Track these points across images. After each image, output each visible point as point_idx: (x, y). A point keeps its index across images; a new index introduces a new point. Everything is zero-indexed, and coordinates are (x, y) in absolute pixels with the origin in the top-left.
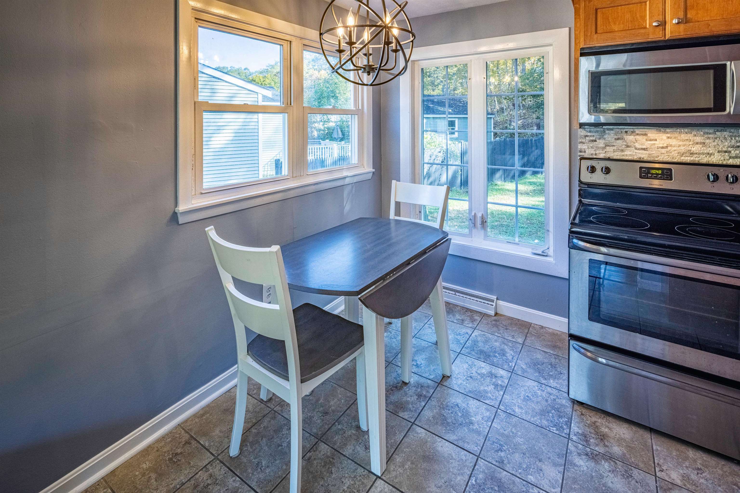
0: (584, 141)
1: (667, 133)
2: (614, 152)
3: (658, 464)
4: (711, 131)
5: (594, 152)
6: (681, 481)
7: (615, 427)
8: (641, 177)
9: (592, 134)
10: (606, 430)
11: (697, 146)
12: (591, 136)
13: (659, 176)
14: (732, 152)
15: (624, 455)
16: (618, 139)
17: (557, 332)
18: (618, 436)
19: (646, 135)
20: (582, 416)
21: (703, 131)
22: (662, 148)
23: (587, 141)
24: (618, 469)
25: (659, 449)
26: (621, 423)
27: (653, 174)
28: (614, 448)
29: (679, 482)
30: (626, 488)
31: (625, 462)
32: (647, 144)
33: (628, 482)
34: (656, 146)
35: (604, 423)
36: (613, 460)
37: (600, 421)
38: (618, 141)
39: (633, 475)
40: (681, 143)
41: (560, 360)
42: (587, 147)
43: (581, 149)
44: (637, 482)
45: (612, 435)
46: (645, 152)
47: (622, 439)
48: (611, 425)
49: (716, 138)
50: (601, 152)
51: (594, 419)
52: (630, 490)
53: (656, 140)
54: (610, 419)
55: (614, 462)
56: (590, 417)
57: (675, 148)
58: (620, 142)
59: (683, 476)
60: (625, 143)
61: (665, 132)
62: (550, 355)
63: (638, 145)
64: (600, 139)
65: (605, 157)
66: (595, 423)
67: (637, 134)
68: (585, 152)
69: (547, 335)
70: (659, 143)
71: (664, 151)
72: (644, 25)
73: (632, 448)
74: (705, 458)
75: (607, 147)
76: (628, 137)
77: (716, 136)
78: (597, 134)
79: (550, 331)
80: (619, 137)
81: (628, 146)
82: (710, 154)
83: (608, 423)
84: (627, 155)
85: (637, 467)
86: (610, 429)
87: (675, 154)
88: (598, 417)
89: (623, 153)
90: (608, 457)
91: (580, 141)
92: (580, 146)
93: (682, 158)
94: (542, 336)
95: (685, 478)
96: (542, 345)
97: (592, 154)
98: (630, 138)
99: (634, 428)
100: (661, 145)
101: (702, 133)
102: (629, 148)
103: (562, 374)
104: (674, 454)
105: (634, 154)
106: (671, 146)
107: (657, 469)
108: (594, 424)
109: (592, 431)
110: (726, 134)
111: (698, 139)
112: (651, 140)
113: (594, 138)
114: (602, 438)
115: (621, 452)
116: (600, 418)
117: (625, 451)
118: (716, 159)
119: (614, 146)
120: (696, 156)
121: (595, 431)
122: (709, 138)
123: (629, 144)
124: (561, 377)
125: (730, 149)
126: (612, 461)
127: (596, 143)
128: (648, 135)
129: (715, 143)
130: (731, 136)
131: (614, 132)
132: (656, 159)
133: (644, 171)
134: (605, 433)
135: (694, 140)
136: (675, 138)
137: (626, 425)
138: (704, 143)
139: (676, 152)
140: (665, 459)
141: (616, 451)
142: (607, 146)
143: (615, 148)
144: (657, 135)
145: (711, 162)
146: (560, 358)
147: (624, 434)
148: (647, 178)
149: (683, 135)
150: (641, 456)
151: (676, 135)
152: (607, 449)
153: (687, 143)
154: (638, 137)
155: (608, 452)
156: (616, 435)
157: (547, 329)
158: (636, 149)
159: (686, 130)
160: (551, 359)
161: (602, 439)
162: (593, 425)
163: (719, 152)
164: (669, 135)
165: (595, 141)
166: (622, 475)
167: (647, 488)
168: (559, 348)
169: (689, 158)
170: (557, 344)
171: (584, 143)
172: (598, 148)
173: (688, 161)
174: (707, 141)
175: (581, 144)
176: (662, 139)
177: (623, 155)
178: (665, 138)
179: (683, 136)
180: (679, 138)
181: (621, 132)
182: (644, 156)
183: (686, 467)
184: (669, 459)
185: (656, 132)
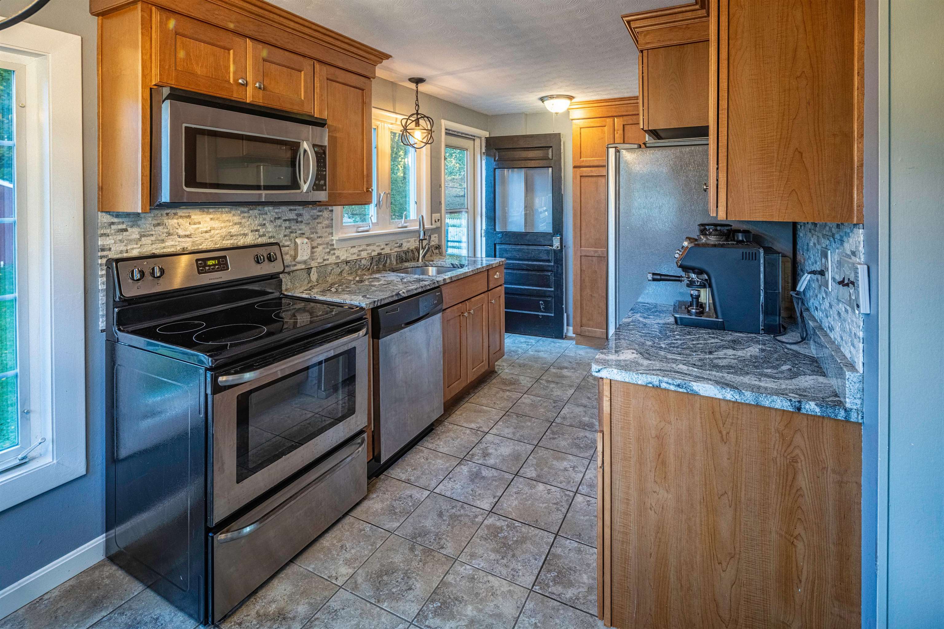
0: (108, 231)
1: (210, 213)
2: (152, 244)
3: (329, 577)
4: (246, 209)
5: (125, 248)
6: (350, 568)
7: (273, 594)
8: (199, 273)
9: (120, 220)
10: (274, 606)
11: (236, 226)
12: (119, 223)
13: (217, 267)
14: (261, 230)
15: (310, 604)
16: (159, 224)
17: (67, 585)
18: (285, 598)
19: (189, 217)
20: (243, 626)
21: (240, 209)
22: (206, 232)
23: (113, 231)
24: (326, 621)
25: (313, 566)
26: (271, 584)
27: (210, 266)
28: (298, 610)
29: (351, 571)
30: (348, 624)
31: (319, 608)
32: (191, 229)
33: (342, 618)
34: (200, 230)
35: (263, 604)
36: (313, 619)
37: (258, 607)
38: (157, 228)
39: (335, 609)
40: (223, 225)
41: (130, 608)
42: (113, 242)
43: (103, 245)
44: (343, 609)
45: (282, 604)
46: (188, 239)
47: (291, 595)
48: (270, 598)
49: (249, 217)
50: (135, 246)
51: (253, 613)
52: (350, 621)
53: (199, 223)
54: (261, 593)
55: (316, 619)
56: (248, 616)
57: (217, 232)
58: (160, 228)
59: (346, 564)
60: (166, 230)
61: (208, 213)
62: (109, 620)
63: (181, 232)
64: (132, 227)
65: (140, 253)
66: (258, 614)
67: (181, 217)
68: (110, 249)
69: (61, 604)
70: (204, 227)
71: (207, 235)
72: (228, 78)
73: (305, 592)
74: (333, 536)
75: (143, 239)
76: (170, 221)
77: (249, 215)
78: (127, 219)
79: (57, 593)
80: (159, 221)
81: (169, 234)
82: (245, 235)
83: (265, 598)
84: (168, 247)
85: (327, 599)
86: (274, 601)
87: (217, 238)
88: (252, 607)
89: (163, 245)
90: (308, 624)
91: (102, 232)
92: (101, 242)
93: (224, 242)
94: (56, 611)
95: (347, 562)
96: (77, 622)
97: (121, 252)
98: (172, 222)
99: (282, 575)
100: (205, 229)
101: (239, 212)
102: (172, 237)
103: (157, 619)
104: (322, 556)
105: (177, 244)
106: (214, 229)
107: (334, 581)
108: (260, 616)
109: (269, 624)
110: (256, 212)
111: (236, 219)
112: (195, 224)
113: (124, 227)
114: (282, 616)
115: (306, 606)
116: (254, 604)
117: (307, 600)
118: (250, 240)
119: (152, 235)
120: (235, 238)
121: (270, 620)
122: (244, 217)
123: (171, 231)
124: (163, 622)
125: (259, 228)
126: (313, 621)
127: (127, 233)
128: (192, 217)
129: (249, 223)
130: (259, 214)
131: (153, 215)
132: (200, 247)
133: (200, 264)
134: (276, 610)
135: (233, 221)
136: (218, 219)
137: (275, 582)
138: (241, 223)
139: (218, 235)
140: (326, 568)
141: (304, 610)
142: (142, 236)
143: (153, 238)
144: (201, 217)
145: (246, 244)
146: (126, 606)
147: (285, 590)
148: (206, 272)
149: (224, 215)
150: (316, 588)
151: (218, 216)
152: (297, 619)
153: (228, 224)
154: (180, 221)
155: (302, 620)
156: (284, 599)
157: (46, 597)
158: (179, 236)
159: (227, 209)
160: (120, 621)
161: (284, 619)
162: (260, 618)
163: (252, 231)
164: (211, 216)
165: (126, 230)
166: (333, 620)
167: (351, 602)
168: (104, 597)
169: (229, 242)
170: (94, 598)
171: (108, 236)
172: (130, 241)
173: (229, 246)
174: (243, 221)
175: (104, 238)
176: (205, 221)
177: (164, 248)
178: (209, 220)
179: (225, 217)
180: (221, 219)
181: (162, 215)
182: (188, 244)
183: (338, 555)
184: (326, 565)
185: (199, 213)
